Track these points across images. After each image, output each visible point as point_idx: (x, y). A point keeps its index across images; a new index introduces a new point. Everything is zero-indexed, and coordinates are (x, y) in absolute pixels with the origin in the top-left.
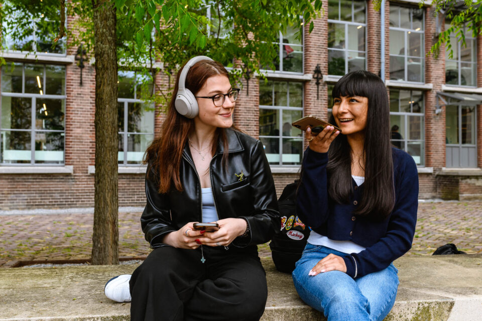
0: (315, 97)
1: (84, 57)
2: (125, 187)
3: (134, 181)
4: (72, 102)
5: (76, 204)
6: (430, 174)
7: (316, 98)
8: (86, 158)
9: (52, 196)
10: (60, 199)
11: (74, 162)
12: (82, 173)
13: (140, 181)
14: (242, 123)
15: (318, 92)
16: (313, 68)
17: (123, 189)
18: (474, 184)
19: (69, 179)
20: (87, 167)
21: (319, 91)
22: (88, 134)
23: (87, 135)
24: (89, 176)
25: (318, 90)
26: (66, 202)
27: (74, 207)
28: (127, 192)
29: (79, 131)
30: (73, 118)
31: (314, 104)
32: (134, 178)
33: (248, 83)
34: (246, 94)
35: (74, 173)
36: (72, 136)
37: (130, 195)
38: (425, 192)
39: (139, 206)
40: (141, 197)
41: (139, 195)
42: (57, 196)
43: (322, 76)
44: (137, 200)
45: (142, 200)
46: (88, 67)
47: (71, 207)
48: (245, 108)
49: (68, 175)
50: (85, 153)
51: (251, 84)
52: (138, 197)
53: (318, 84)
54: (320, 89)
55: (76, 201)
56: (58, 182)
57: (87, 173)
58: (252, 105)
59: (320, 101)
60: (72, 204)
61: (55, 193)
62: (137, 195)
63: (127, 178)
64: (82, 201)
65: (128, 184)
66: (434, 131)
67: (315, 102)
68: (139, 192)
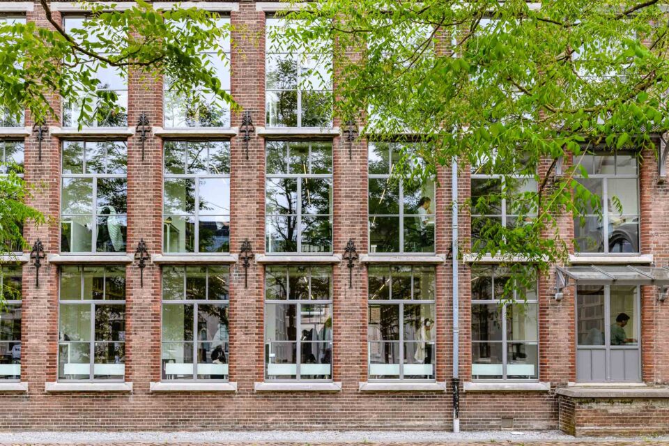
0: (346, 285)
1: (41, 254)
2: (87, 407)
3: (98, 400)
4: (28, 308)
5: (31, 427)
6: (546, 392)
7: (347, 287)
8: (43, 373)
9: (5, 417)
10: (14, 420)
11: (29, 377)
12: (38, 390)
13: (105, 400)
14: (239, 324)
15: (351, 279)
16: (344, 245)
17: (85, 410)
18: (606, 411)
19: (23, 397)
20: (44, 384)
21: (353, 276)
22: (44, 344)
23: (44, 346)
24: (46, 394)
25: (351, 275)
26: (20, 424)
27: (29, 431)
28: (89, 414)
29: (34, 341)
30: (29, 326)
31: (345, 295)
32: (98, 397)
33: (246, 272)
34: (244, 286)
35: (29, 390)
36: (27, 347)
37: (93, 417)
38: (536, 420)
39: (104, 430)
40: (107, 420)
41: (104, 417)
42: (10, 416)
43: (357, 255)
44: (101, 424)
45: (107, 424)
46: (46, 265)
47: (26, 431)
48: (243, 304)
49: (22, 393)
50: (41, 367)
51: (251, 272)
52: (102, 420)
53: (350, 266)
54: (353, 274)
55: (31, 424)
56: (11, 401)
57: (44, 390)
58: (252, 300)
59: (354, 289)
60: (27, 427)
61: (8, 414)
62: (102, 417)
63: (90, 397)
64: (38, 424)
65: (91, 404)
66: (552, 326)
67: (346, 292)
68: (105, 414)
